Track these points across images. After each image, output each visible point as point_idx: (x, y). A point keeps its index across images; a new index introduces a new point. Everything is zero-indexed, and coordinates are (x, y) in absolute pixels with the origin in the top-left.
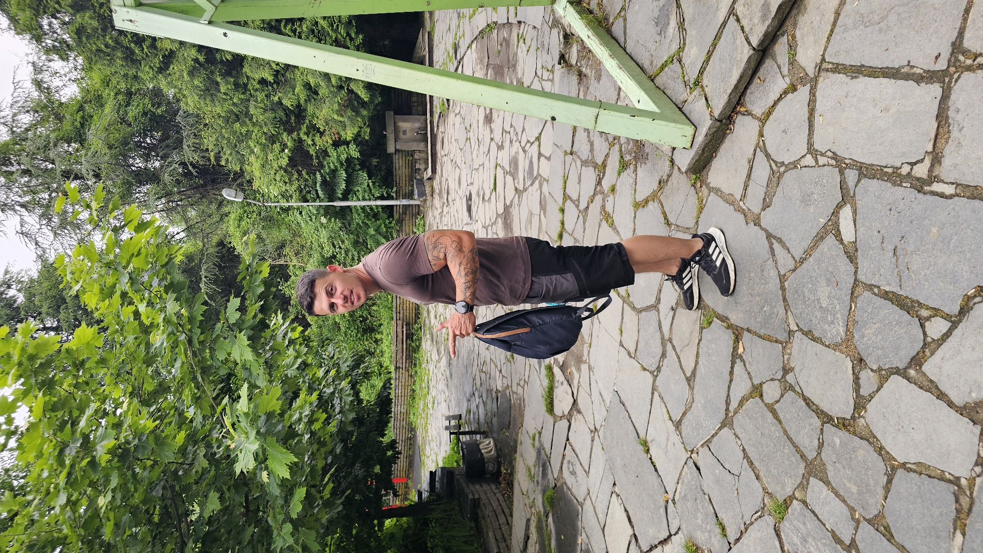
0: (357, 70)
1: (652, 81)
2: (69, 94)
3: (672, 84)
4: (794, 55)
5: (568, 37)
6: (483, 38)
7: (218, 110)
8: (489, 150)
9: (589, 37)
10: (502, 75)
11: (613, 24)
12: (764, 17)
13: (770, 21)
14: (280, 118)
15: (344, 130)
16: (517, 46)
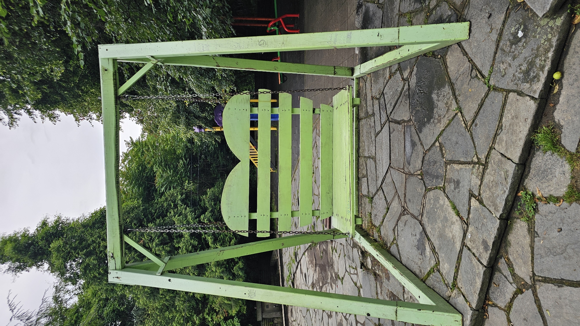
0: (245, 294)
1: (424, 282)
2: (72, 303)
3: (438, 285)
4: (513, 270)
5: (364, 253)
6: (311, 249)
7: (157, 305)
8: (322, 318)
9: (378, 255)
10: (325, 271)
11: (390, 247)
12: (486, 248)
13: (490, 251)
14: (193, 306)
15: (231, 309)
16: (332, 254)
